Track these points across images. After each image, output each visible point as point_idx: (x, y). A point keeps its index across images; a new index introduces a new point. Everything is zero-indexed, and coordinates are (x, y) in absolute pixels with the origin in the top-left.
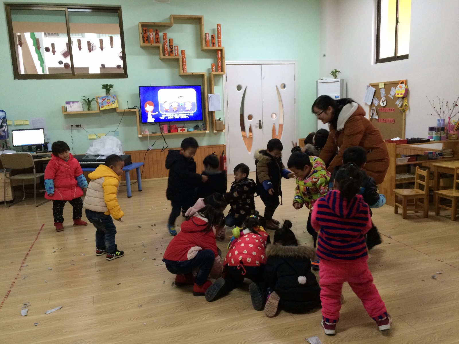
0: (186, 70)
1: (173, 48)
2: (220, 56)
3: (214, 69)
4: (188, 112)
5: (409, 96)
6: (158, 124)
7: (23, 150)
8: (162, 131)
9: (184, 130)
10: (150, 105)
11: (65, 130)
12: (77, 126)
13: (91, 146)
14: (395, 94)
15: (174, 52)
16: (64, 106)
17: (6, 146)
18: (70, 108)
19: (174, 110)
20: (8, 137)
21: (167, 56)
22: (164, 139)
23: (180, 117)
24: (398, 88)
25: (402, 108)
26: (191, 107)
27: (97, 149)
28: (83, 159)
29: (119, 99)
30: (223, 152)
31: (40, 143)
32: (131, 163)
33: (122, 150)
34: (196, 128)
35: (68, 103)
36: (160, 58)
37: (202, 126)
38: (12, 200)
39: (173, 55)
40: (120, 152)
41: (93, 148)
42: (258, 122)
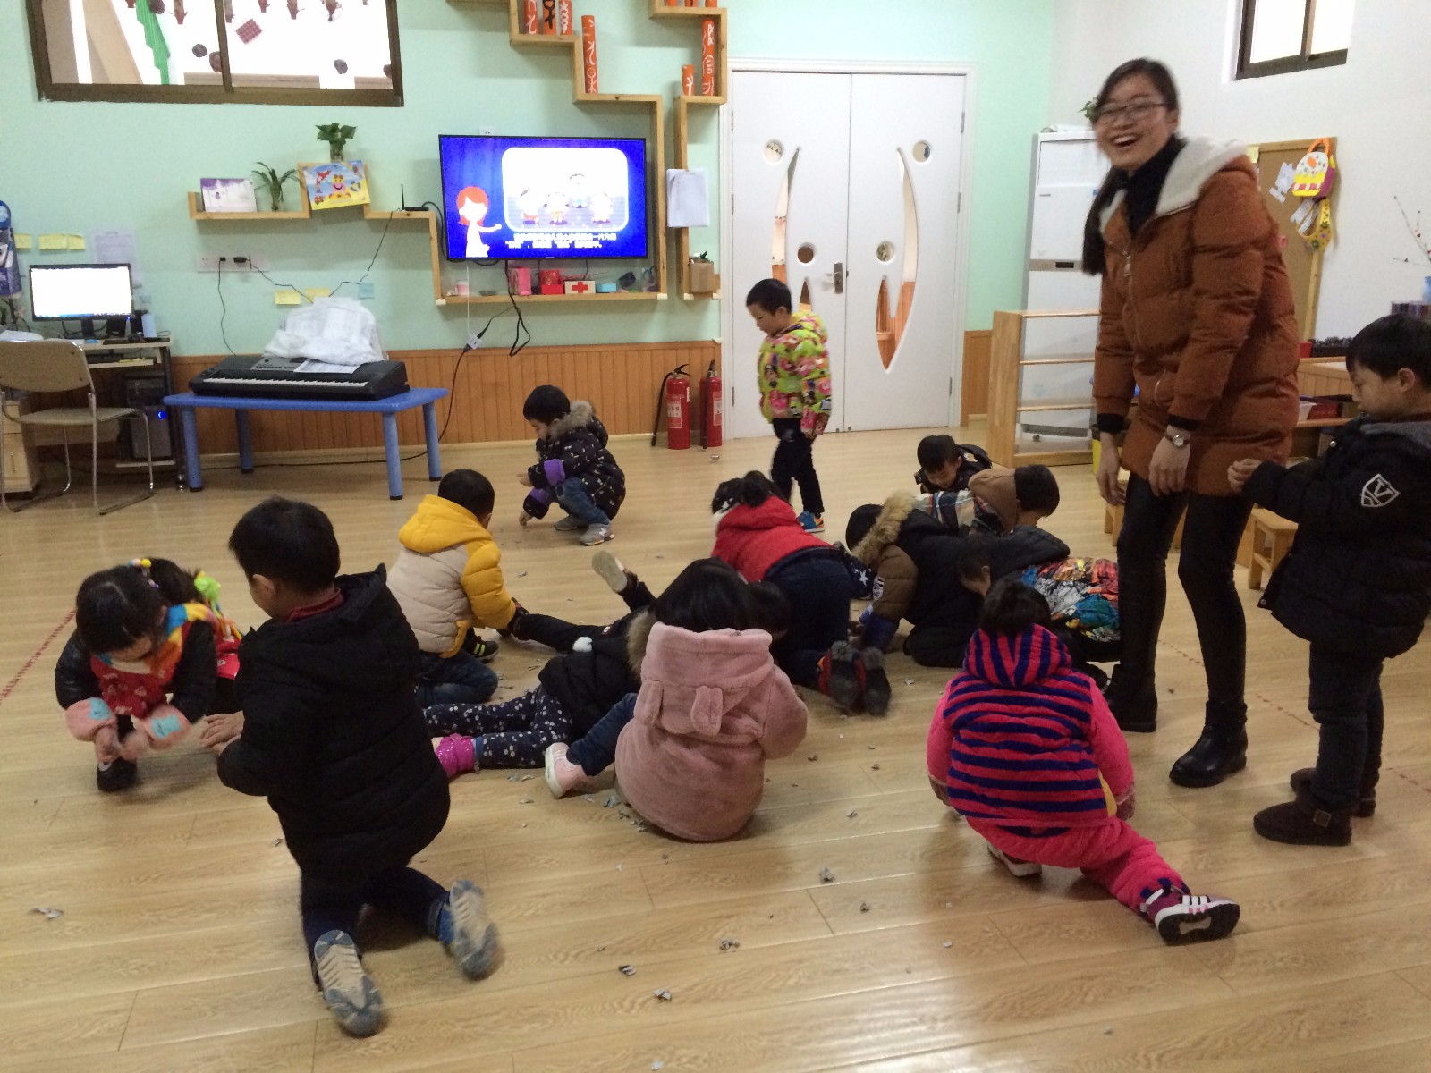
0: (596, 86)
1: (554, 5)
2: (710, 41)
3: (690, 85)
4: (600, 228)
5: (1337, 194)
6: (502, 263)
7: (66, 332)
8: (514, 287)
9: (586, 287)
10: (476, 200)
11: (199, 272)
12: (240, 261)
13: (281, 328)
14: (1292, 186)
15: (557, 20)
16: (197, 194)
17: (13, 316)
18: (214, 199)
19: (555, 221)
20: (19, 288)
21: (533, 35)
22: (519, 315)
23: (572, 245)
24: (1303, 168)
25: (1312, 237)
26: (611, 211)
27: (298, 337)
28: (252, 368)
29: (377, 175)
30: (713, 365)
31: (119, 312)
32: (406, 389)
33: (379, 346)
34: (627, 281)
35: (208, 183)
36: (511, 42)
37: (643, 276)
38: (30, 489)
39: (555, 32)
40: (369, 353)
41: (288, 335)
42: (832, 270)
